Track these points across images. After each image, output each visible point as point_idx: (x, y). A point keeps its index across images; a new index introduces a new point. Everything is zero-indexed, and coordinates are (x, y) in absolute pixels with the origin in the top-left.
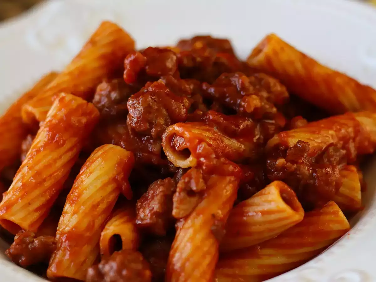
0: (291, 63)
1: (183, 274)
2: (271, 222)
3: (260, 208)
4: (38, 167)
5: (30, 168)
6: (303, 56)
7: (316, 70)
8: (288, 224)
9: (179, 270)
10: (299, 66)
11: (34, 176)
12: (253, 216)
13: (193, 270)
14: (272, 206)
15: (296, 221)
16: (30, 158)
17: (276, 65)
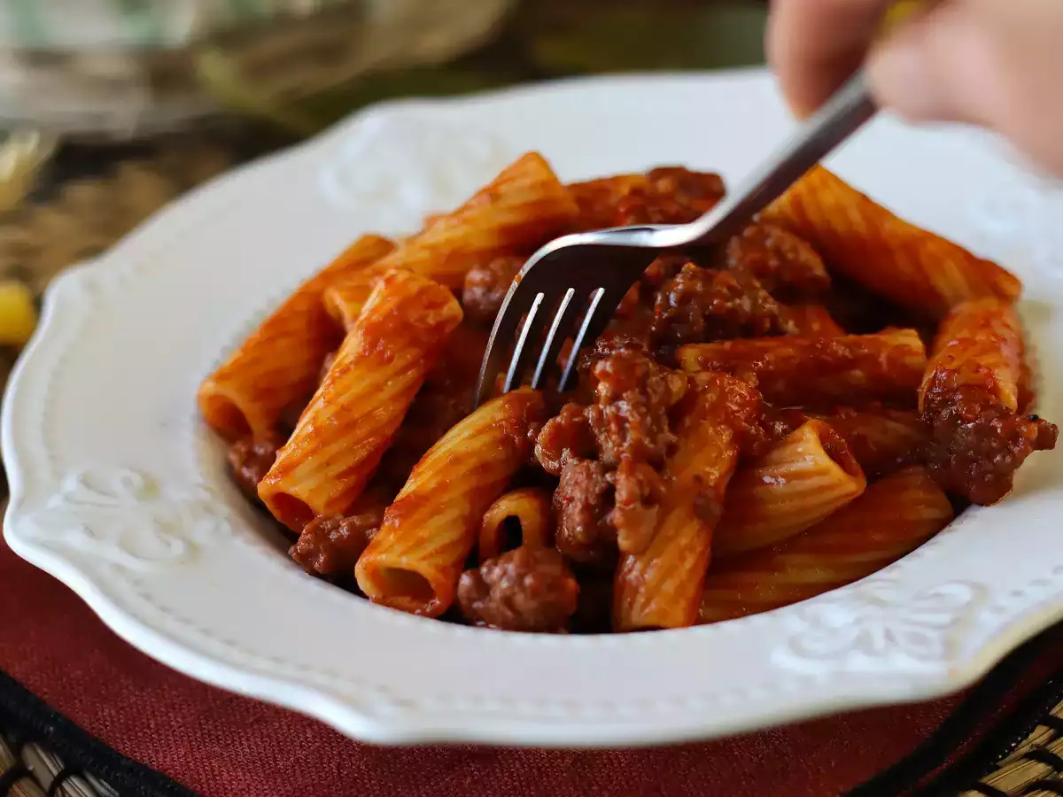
0: (841, 210)
1: (642, 590)
2: (803, 494)
3: (783, 469)
4: (343, 400)
5: (329, 402)
6: (864, 199)
7: (888, 226)
8: (836, 499)
9: (635, 583)
10: (855, 216)
11: (337, 415)
12: (770, 483)
13: (662, 580)
14: (807, 464)
15: (853, 494)
16: (329, 385)
17: (812, 215)
